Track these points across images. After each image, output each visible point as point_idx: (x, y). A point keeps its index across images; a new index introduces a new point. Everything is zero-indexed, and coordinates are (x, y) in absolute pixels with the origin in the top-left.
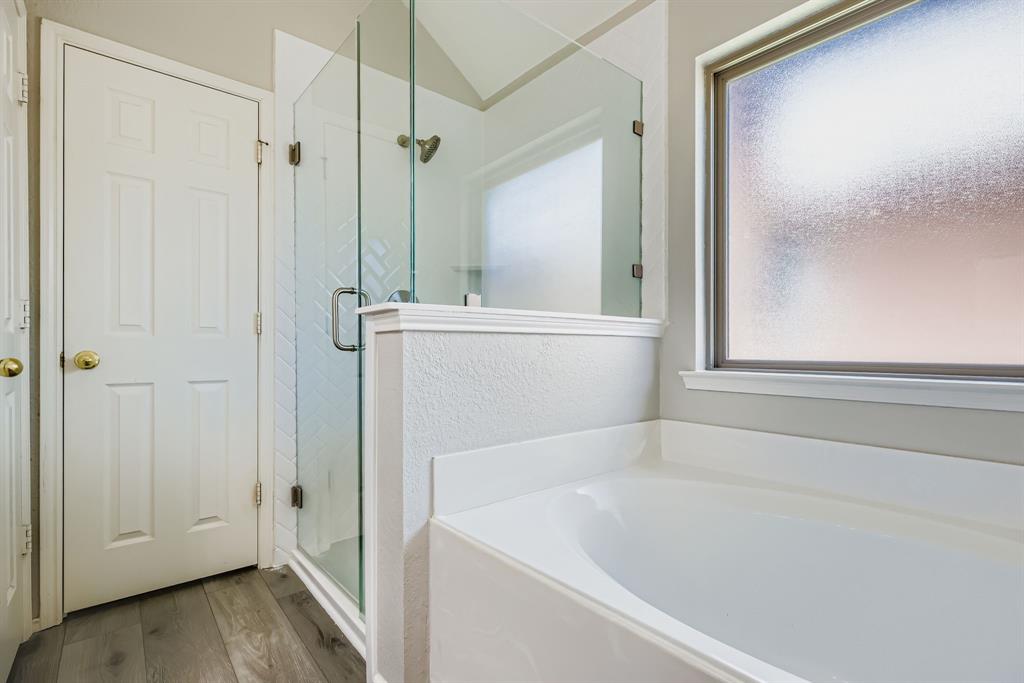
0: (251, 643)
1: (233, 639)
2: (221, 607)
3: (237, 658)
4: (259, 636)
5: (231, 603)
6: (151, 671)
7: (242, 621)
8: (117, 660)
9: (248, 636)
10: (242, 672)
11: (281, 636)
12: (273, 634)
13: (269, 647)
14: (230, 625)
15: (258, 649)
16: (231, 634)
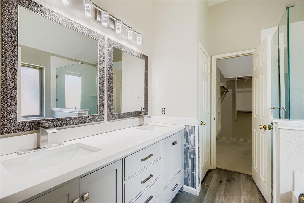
0: (247, 196)
1: (243, 192)
2: (243, 183)
3: (243, 197)
4: (250, 196)
5: (246, 184)
6: (226, 188)
7: (247, 190)
8: (221, 182)
9: (247, 194)
10: (243, 201)
11: (255, 200)
12: (253, 198)
13: (251, 200)
14: (244, 189)
15: (248, 199)
16: (243, 191)
